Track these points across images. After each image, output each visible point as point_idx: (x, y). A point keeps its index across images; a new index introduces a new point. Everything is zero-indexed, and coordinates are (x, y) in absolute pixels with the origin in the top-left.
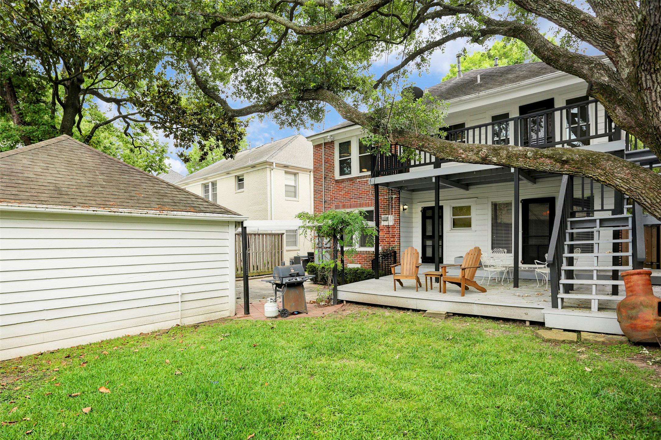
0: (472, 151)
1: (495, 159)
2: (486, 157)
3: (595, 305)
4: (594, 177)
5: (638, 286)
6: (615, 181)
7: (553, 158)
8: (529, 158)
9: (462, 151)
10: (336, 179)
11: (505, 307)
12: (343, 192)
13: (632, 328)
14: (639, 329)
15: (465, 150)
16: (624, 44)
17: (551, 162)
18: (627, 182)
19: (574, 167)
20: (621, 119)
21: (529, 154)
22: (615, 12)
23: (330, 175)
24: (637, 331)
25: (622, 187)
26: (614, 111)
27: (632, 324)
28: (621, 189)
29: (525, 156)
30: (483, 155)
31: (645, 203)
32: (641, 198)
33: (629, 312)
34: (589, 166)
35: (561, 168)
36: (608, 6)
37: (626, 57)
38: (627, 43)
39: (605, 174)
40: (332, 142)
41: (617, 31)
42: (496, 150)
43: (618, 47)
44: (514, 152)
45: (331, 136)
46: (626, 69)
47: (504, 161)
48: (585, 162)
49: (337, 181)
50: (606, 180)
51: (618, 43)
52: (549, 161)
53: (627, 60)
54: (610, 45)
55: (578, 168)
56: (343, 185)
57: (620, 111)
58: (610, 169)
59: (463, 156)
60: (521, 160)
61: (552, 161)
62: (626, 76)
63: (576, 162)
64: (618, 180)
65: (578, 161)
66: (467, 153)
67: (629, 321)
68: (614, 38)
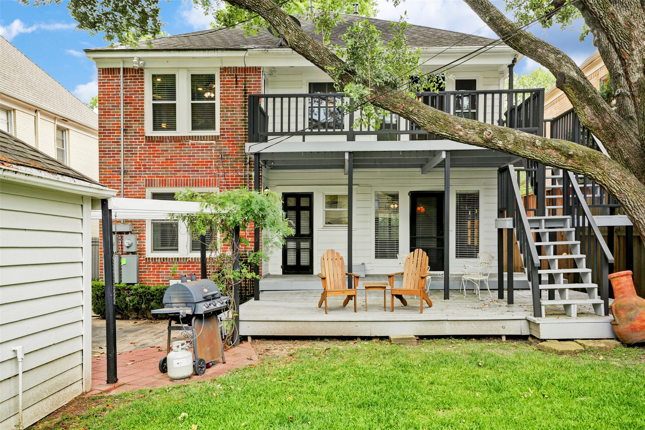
0: (474, 129)
1: (501, 142)
2: (492, 139)
3: (574, 310)
4: (593, 176)
5: (628, 287)
6: (609, 181)
7: (560, 150)
8: (537, 147)
9: (459, 127)
10: (147, 135)
11: (481, 322)
12: (162, 159)
13: (632, 329)
14: (638, 329)
15: (464, 127)
16: (637, 50)
17: (557, 155)
18: (618, 183)
19: (576, 163)
20: (589, 118)
21: (538, 143)
22: (632, 15)
23: (135, 126)
24: (637, 331)
25: (614, 188)
26: (582, 109)
27: (632, 325)
28: (613, 189)
29: (534, 144)
30: (488, 137)
31: (629, 205)
32: (627, 201)
33: (628, 313)
34: (590, 164)
35: (565, 163)
36: (627, 7)
37: (637, 62)
38: (640, 48)
39: (603, 173)
40: (140, 71)
41: (633, 35)
42: (502, 132)
43: (633, 50)
44: (522, 138)
45: (140, 59)
46: (637, 74)
47: (510, 146)
48: (587, 159)
49: (150, 139)
50: (602, 180)
51: (633, 47)
52: (555, 154)
53: (638, 65)
54: (627, 46)
55: (580, 165)
56: (162, 146)
57: (589, 110)
58: (607, 169)
59: (461, 133)
60: (529, 148)
61: (558, 153)
62: (636, 80)
63: (580, 158)
64: (613, 181)
65: (582, 157)
66: (467, 130)
67: (629, 322)
68: (631, 41)
